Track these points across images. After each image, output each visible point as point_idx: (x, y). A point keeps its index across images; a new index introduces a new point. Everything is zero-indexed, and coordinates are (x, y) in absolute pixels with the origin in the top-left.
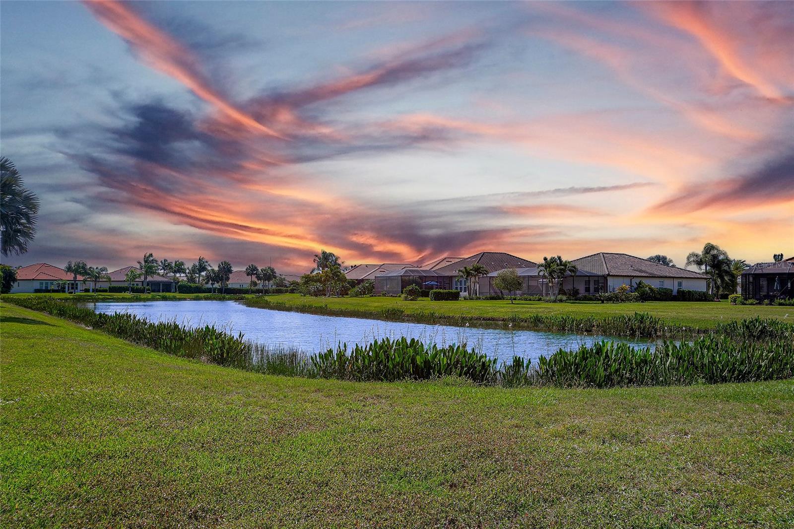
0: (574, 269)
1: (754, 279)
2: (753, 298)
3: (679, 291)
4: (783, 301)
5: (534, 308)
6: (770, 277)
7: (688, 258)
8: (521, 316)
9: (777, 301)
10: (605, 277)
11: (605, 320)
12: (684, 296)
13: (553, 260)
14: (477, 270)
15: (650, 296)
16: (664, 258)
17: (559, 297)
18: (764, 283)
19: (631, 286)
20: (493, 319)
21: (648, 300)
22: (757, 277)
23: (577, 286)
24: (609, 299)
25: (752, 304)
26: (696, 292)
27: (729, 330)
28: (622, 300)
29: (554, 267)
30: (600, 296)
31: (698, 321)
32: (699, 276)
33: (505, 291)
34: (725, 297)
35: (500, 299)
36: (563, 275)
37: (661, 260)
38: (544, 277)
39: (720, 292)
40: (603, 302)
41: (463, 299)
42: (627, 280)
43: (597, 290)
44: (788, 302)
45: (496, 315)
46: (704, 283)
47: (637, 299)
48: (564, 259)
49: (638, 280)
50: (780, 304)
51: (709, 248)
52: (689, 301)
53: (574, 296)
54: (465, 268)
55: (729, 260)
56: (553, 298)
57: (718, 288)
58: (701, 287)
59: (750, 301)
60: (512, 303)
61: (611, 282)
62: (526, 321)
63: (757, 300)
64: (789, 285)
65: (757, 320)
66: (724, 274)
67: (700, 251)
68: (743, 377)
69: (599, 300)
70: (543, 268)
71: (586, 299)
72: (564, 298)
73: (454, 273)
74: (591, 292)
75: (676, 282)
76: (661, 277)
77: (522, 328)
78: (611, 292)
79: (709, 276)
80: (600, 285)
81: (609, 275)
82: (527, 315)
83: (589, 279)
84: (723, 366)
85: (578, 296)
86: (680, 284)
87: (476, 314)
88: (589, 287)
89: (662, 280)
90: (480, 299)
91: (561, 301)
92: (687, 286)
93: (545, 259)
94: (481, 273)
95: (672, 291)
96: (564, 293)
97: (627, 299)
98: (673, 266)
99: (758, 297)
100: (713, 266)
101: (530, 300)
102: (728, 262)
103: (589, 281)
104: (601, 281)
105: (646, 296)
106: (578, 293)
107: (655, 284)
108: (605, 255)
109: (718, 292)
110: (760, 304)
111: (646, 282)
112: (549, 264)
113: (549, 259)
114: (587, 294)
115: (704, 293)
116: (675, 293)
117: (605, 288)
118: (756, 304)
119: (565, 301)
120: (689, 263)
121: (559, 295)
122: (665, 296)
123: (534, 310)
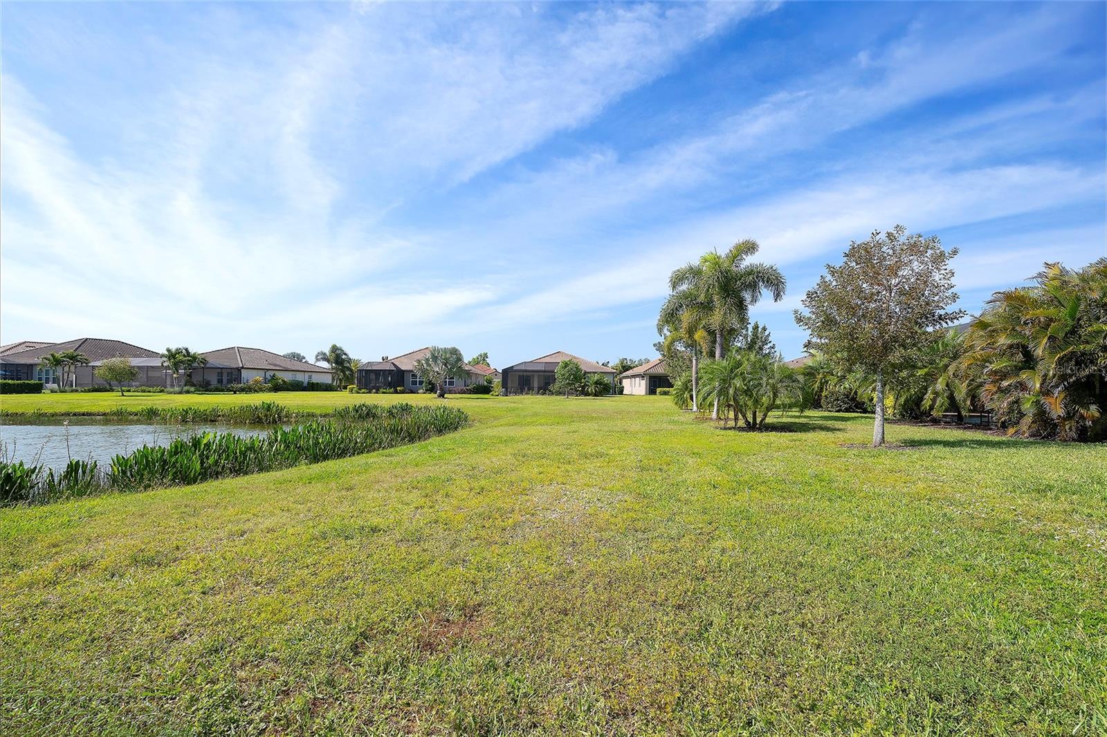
0: (204, 361)
1: (366, 373)
2: (365, 388)
3: (308, 383)
4: (385, 390)
5: (149, 400)
6: (377, 372)
7: (317, 356)
8: (129, 410)
9: (381, 390)
10: (239, 370)
11: (231, 410)
12: (313, 387)
13: (178, 351)
14: (73, 358)
15: (282, 387)
16: (298, 355)
17: (186, 388)
18: (373, 376)
19: (265, 378)
20: (89, 414)
21: (280, 391)
22: (367, 371)
23: (207, 377)
24: (242, 390)
25: (364, 393)
26: (323, 384)
27: (342, 414)
28: (256, 391)
29: (180, 357)
30: (232, 387)
31: (320, 407)
32: (326, 371)
33: (114, 382)
34: (345, 388)
35: (108, 391)
36: (191, 366)
37: (297, 357)
38: (167, 368)
39: (343, 384)
40: (235, 393)
41: (50, 392)
42: (262, 373)
43: (230, 381)
44: (388, 391)
45: (94, 409)
46: (330, 377)
47: (270, 390)
48: (192, 351)
49: (271, 373)
50: (384, 393)
51: (334, 349)
52: (317, 391)
53: (205, 388)
54: (52, 355)
55: (350, 359)
56: (177, 389)
57: (341, 380)
58: (327, 379)
59: (363, 390)
60: (123, 395)
61: (244, 373)
62: (136, 415)
63: (367, 389)
64: (390, 378)
65: (363, 405)
66: (346, 369)
67: (327, 351)
68: (342, 454)
69: (231, 391)
70: (165, 359)
71: (218, 390)
72: (192, 389)
73: (36, 361)
74: (224, 383)
75: (307, 375)
76: (294, 371)
77: (131, 423)
78: (244, 383)
79: (334, 371)
80: (234, 377)
81: (243, 368)
82: (139, 408)
83: (220, 371)
84: (324, 446)
85: (210, 387)
86: (310, 377)
87: (63, 409)
88: (222, 379)
89: (294, 373)
90: (77, 391)
91: (188, 392)
92: (316, 379)
93: (168, 350)
94: (79, 361)
95: (303, 383)
96: (193, 385)
97: (261, 390)
98: (306, 362)
99: (368, 387)
100: (337, 363)
101: (150, 392)
102: (349, 360)
103: (222, 373)
104: (235, 373)
105: (277, 388)
106: (210, 385)
107: (288, 377)
108: (240, 349)
109: (341, 383)
110: (370, 392)
111: (279, 374)
112: (172, 355)
113: (173, 350)
114: (219, 386)
115: (330, 385)
116: (306, 384)
117: (239, 380)
118: (367, 393)
119: (193, 393)
120: (317, 360)
121: (185, 386)
122: (297, 387)
123: (149, 403)
